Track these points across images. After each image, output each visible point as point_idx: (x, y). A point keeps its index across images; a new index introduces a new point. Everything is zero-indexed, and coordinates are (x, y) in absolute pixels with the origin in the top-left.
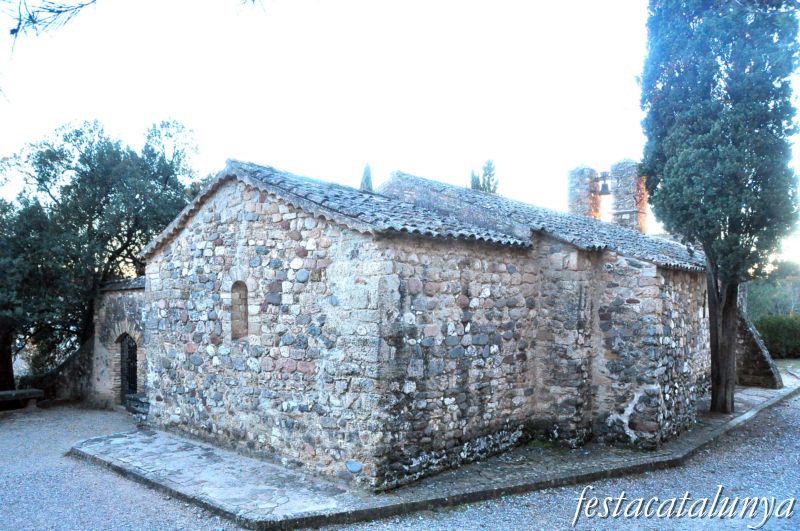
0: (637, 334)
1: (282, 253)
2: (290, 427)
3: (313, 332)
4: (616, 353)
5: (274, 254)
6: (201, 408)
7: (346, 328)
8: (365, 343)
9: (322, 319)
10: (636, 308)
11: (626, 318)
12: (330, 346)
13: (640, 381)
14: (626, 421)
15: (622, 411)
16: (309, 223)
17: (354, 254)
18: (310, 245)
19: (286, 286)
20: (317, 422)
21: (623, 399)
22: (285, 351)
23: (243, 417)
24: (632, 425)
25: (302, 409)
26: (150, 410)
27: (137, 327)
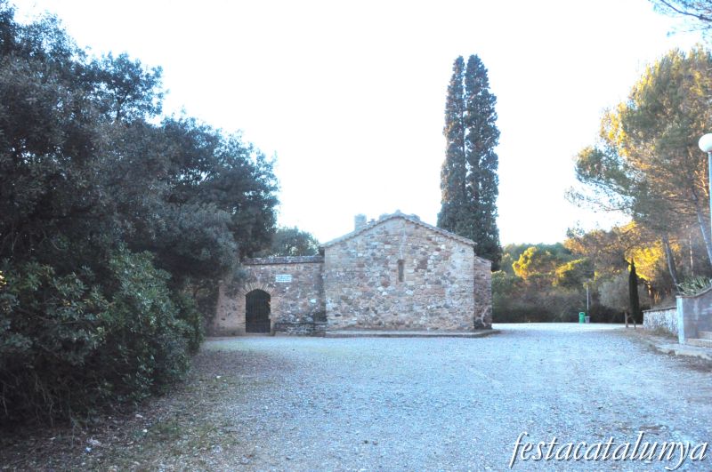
0: (485, 287)
1: (427, 250)
2: (431, 315)
3: (444, 278)
4: (477, 294)
5: (423, 250)
6: (374, 315)
7: (460, 276)
8: (468, 281)
9: (449, 274)
10: (485, 278)
11: (481, 281)
12: (452, 283)
13: (486, 304)
14: (482, 319)
15: (480, 316)
16: (441, 239)
17: (463, 251)
18: (443, 247)
19: (429, 262)
20: (446, 311)
21: (481, 311)
22: (429, 286)
23: (403, 315)
24: (484, 321)
25: (438, 307)
26: (329, 322)
27: (271, 286)
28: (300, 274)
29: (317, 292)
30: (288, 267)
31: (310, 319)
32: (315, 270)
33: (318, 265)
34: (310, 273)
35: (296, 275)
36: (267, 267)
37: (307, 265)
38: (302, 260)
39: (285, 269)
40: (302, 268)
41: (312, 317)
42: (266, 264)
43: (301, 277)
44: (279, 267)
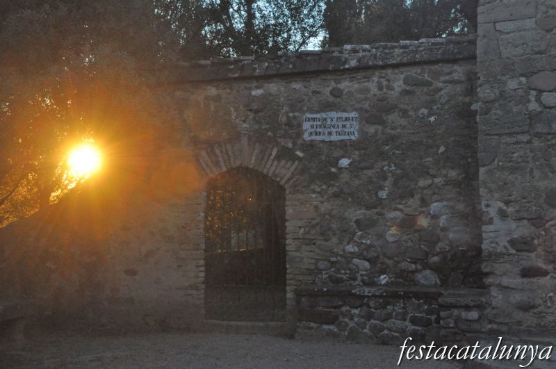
26: (497, 297)
27: (286, 154)
28: (390, 109)
29: (453, 174)
30: (345, 85)
31: (427, 278)
32: (448, 89)
33: (459, 71)
34: (429, 105)
35: (375, 114)
36: (273, 87)
37: (414, 71)
38: (397, 55)
39: (336, 93)
40: (399, 85)
41: (436, 269)
42: (267, 78)
43: (393, 117)
44: (314, 84)
